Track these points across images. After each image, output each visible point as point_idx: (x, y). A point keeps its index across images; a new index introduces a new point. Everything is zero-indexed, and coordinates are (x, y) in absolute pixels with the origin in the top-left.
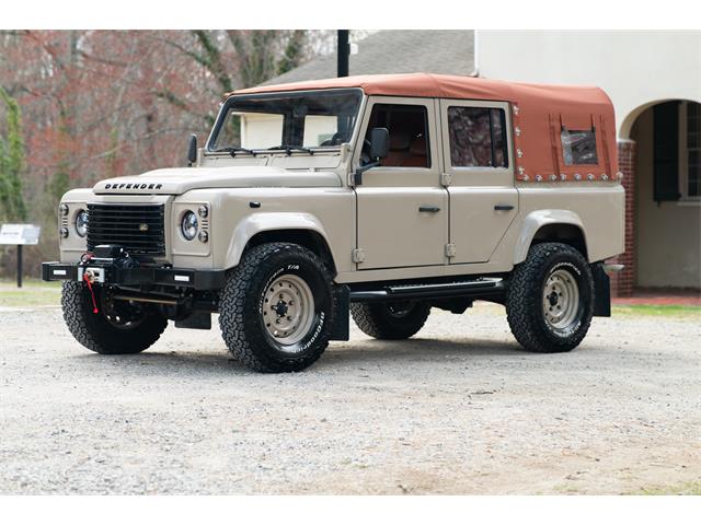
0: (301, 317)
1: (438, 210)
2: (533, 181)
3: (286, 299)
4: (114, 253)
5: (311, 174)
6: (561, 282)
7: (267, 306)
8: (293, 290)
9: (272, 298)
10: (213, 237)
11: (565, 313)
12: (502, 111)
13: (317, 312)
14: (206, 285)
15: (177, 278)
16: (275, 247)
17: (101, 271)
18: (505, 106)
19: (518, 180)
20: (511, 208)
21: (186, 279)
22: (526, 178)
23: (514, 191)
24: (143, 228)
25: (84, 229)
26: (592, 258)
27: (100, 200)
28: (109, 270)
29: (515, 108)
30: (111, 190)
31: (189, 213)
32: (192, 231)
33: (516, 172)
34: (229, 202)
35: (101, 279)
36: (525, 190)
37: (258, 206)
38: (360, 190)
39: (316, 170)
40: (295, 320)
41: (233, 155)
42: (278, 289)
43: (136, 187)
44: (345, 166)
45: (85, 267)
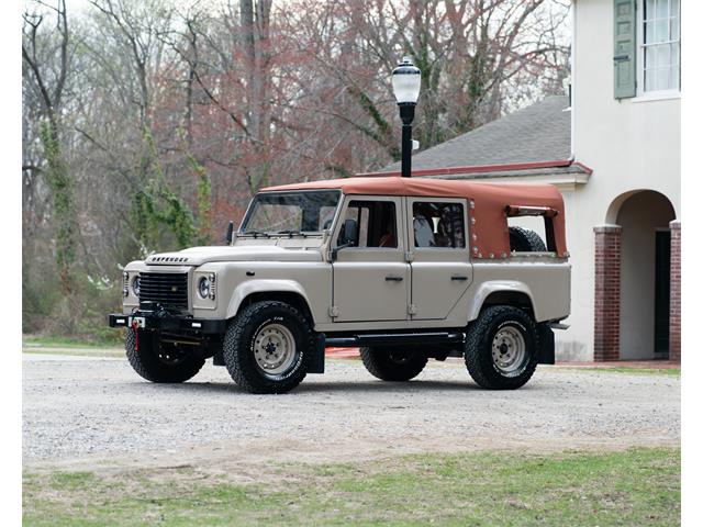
0: (285, 355)
1: (401, 279)
2: (486, 258)
3: (275, 341)
4: (153, 307)
5: (303, 251)
6: (510, 336)
7: (258, 346)
8: (279, 336)
9: (261, 341)
10: (218, 297)
11: (514, 360)
12: (460, 205)
13: (298, 351)
14: (213, 330)
15: (194, 325)
16: (264, 304)
17: (143, 320)
18: (463, 202)
19: (473, 257)
20: (465, 279)
21: (199, 325)
22: (480, 256)
23: (469, 265)
24: (174, 289)
25: (138, 291)
26: (539, 318)
27: (147, 269)
28: (148, 319)
29: (472, 203)
30: (155, 262)
31: (204, 279)
32: (206, 292)
33: (472, 252)
34: (231, 272)
35: (143, 325)
36: (477, 265)
37: (253, 274)
38: (335, 264)
39: (307, 249)
40: (281, 357)
41: (255, 237)
42: (267, 334)
43: (172, 259)
44: (325, 246)
45: (133, 317)
